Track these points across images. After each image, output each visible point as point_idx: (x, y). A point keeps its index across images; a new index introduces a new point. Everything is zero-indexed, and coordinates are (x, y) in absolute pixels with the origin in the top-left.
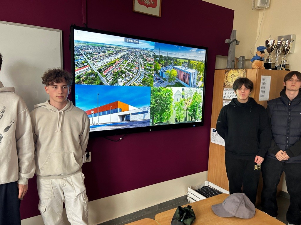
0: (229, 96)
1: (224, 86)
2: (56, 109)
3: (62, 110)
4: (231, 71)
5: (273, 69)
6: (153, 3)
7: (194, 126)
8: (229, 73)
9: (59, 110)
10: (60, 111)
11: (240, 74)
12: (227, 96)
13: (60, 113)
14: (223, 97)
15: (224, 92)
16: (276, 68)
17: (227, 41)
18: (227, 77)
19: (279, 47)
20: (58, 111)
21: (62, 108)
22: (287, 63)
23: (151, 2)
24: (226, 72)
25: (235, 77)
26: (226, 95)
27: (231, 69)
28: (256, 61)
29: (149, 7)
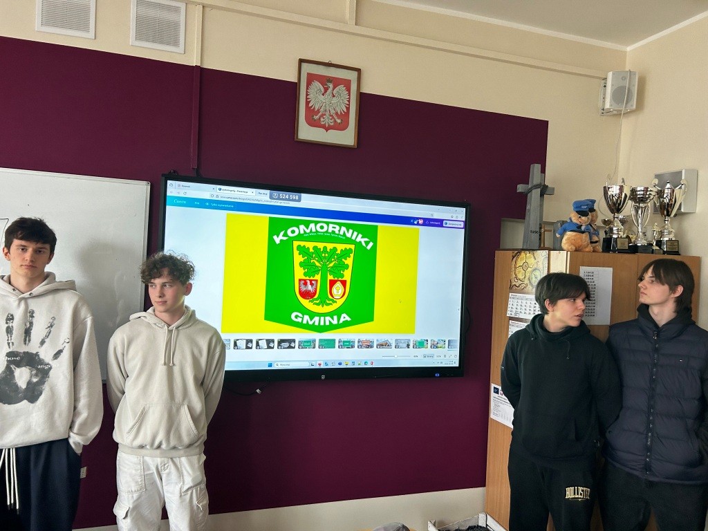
0: (519, 310)
1: (512, 288)
2: (163, 324)
3: (172, 326)
4: (523, 254)
5: (621, 251)
6: (339, 121)
7: (437, 375)
8: (519, 260)
9: (169, 325)
10: (170, 328)
11: (536, 261)
12: (514, 310)
13: (170, 332)
14: (508, 312)
15: (511, 302)
16: (634, 249)
17: (521, 188)
18: (515, 268)
19: (642, 200)
20: (166, 327)
21: (174, 322)
22: (672, 237)
23: (335, 121)
24: (513, 257)
25: (529, 269)
26: (515, 307)
27: (523, 250)
28: (568, 233)
29: (330, 131)
